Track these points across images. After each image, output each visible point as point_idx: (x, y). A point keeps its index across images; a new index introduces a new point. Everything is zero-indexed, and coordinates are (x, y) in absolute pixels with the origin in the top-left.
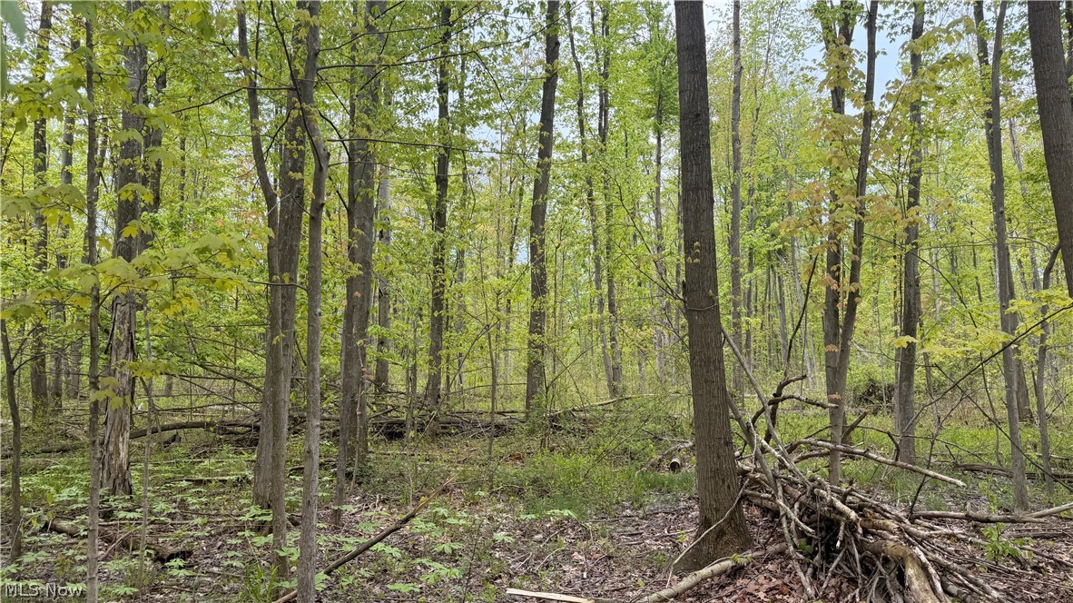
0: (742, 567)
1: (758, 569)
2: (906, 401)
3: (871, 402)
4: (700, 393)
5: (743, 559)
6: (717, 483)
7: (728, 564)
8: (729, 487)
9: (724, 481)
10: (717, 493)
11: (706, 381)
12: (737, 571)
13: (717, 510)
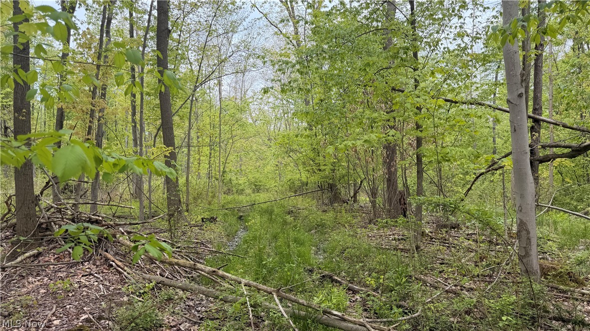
0: (41, 253)
1: (48, 253)
2: (95, 189)
3: (66, 193)
4: (20, 179)
5: (41, 250)
6: (27, 220)
7: (35, 251)
8: (33, 221)
9: (31, 219)
10: (27, 224)
11: (24, 174)
12: (39, 254)
13: (27, 232)
